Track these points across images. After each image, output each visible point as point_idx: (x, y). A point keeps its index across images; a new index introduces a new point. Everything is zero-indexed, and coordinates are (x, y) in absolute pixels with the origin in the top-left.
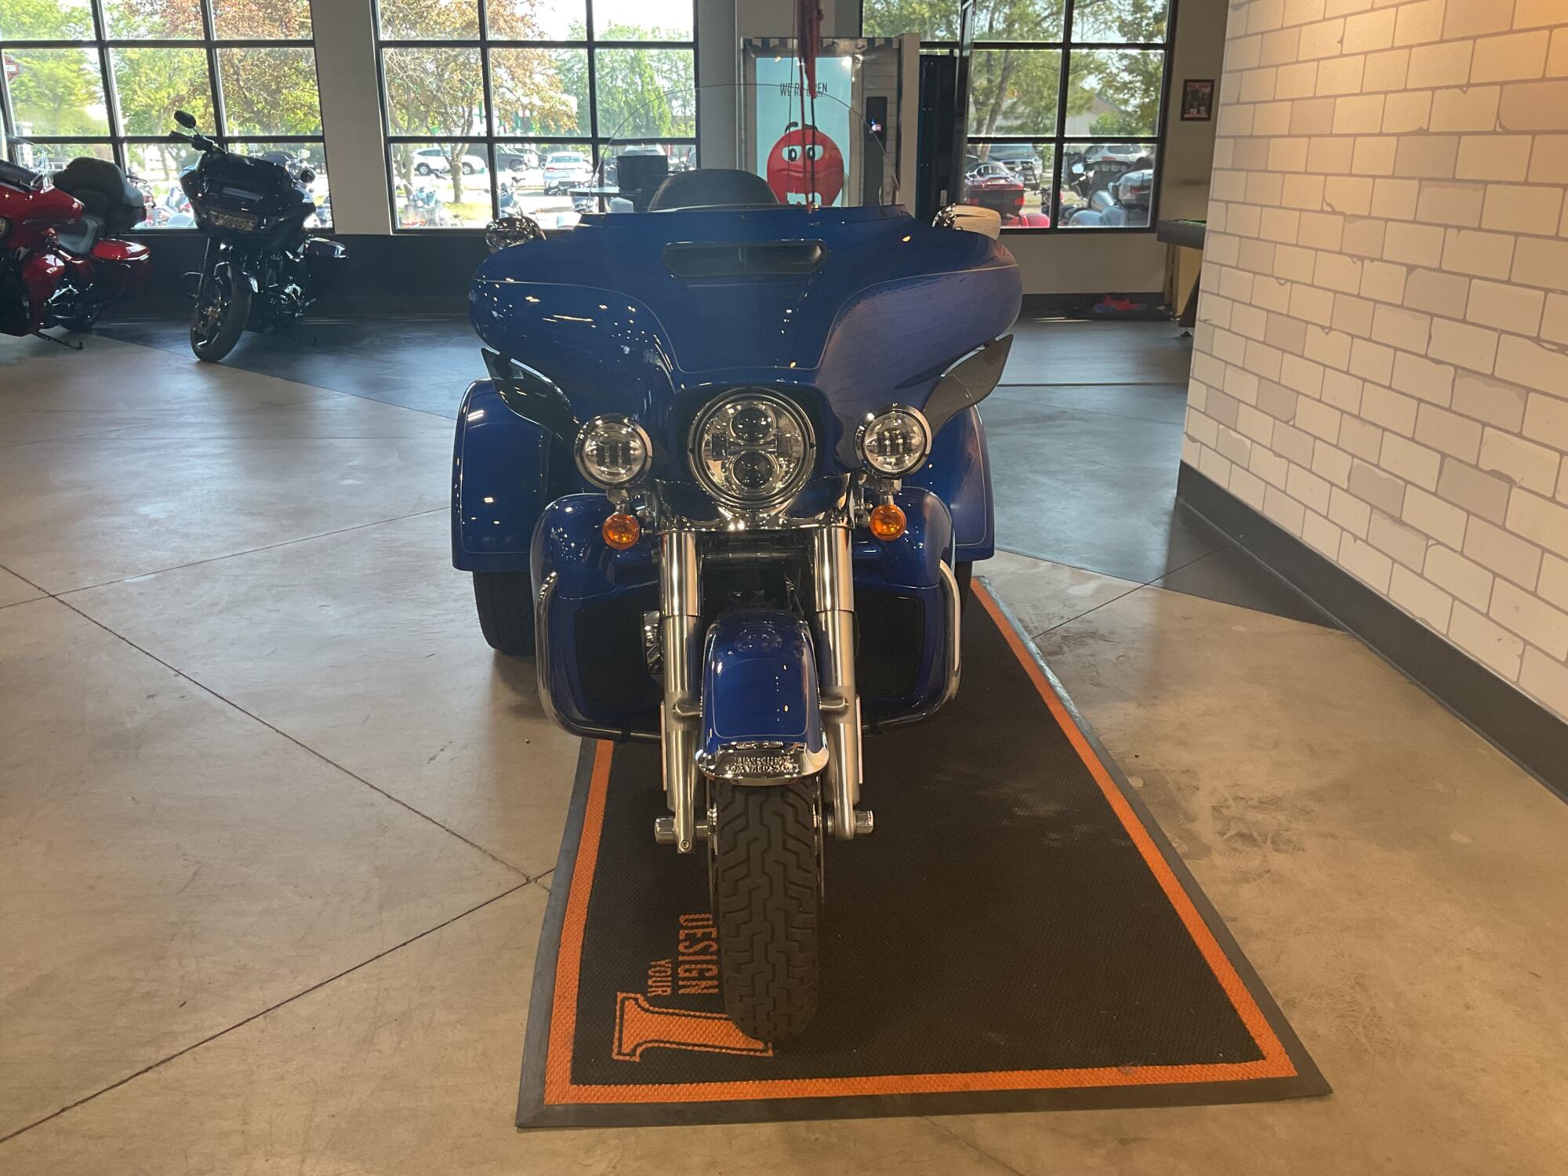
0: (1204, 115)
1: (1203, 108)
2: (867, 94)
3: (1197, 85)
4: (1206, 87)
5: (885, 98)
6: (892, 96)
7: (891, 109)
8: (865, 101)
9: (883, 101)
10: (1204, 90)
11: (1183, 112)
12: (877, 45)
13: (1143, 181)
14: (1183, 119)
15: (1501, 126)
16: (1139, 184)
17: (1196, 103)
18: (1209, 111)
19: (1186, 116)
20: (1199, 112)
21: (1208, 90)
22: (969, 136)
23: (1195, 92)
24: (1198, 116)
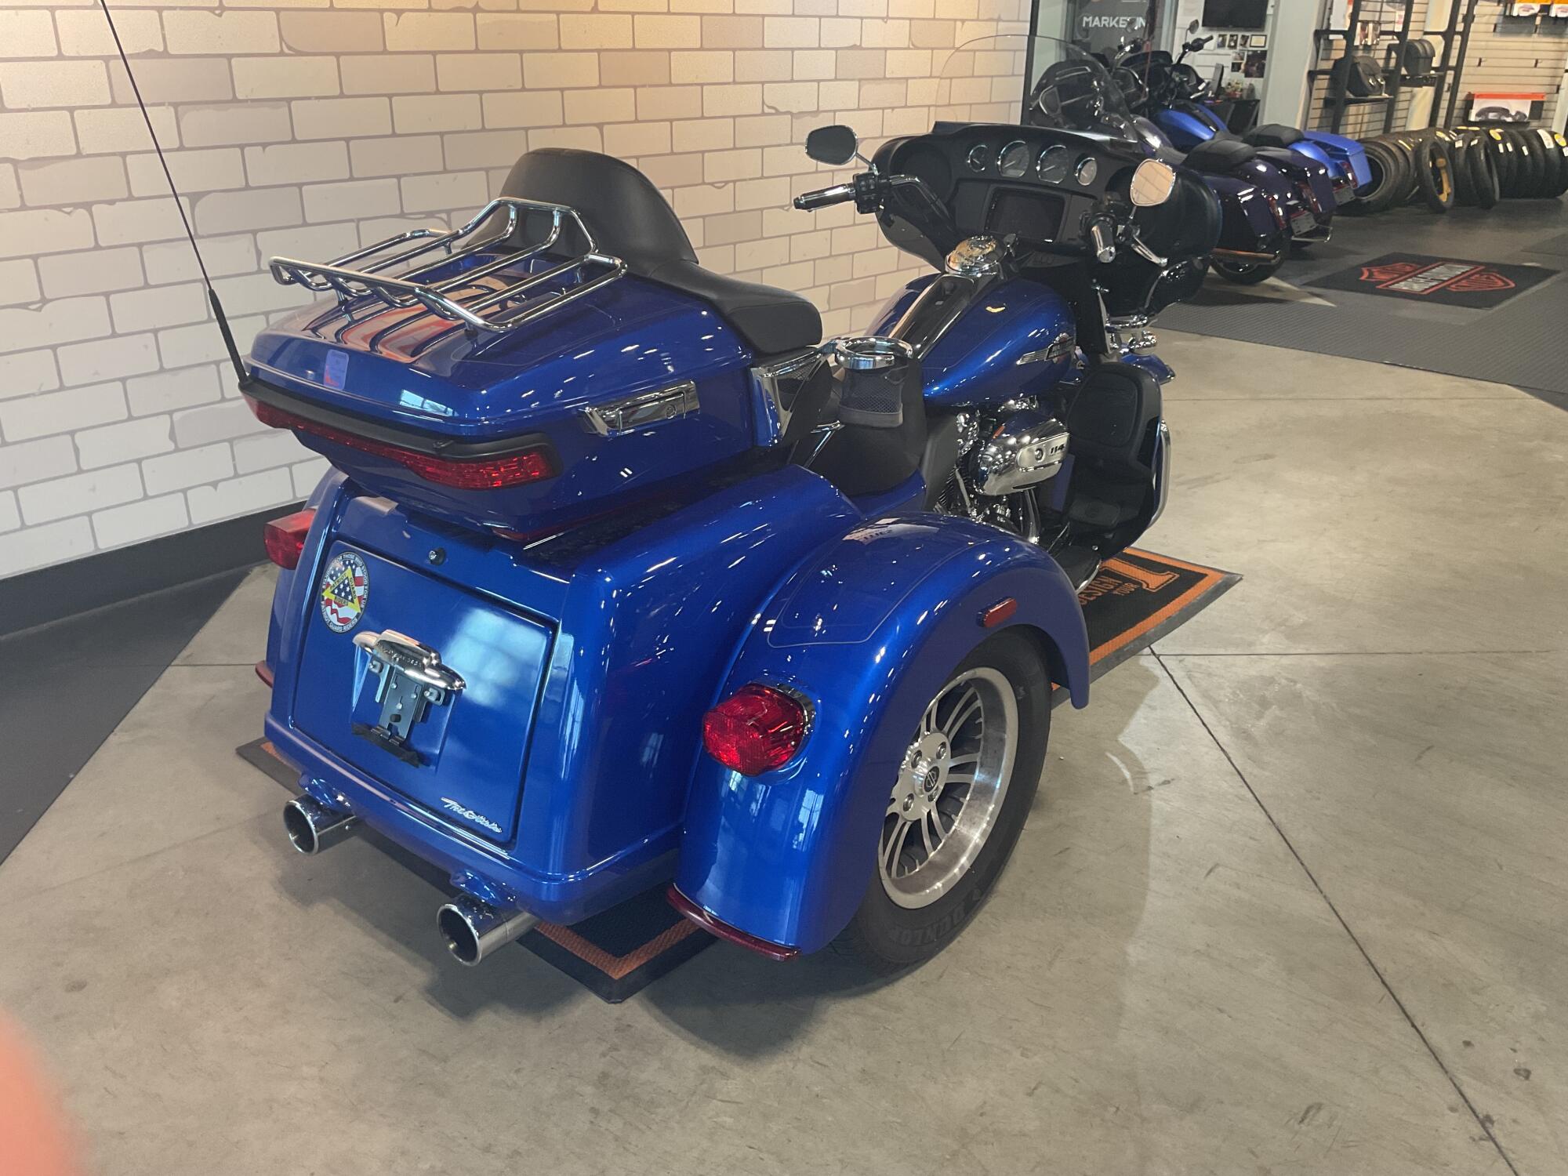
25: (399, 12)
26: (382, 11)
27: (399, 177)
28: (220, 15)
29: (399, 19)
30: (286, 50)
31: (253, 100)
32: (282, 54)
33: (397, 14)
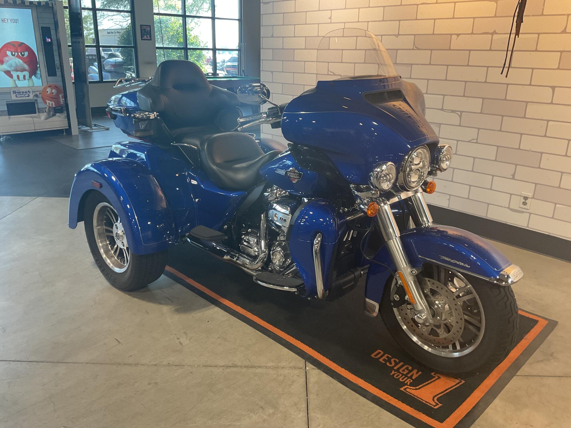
0: (149, 38)
1: (148, 36)
2: (41, 25)
3: (145, 27)
4: (148, 28)
5: (49, 28)
6: (52, 27)
7: (53, 32)
8: (40, 28)
9: (49, 29)
10: (147, 29)
11: (142, 37)
12: (42, 4)
13: (115, 62)
14: (142, 39)
15: (416, 47)
16: (114, 64)
17: (146, 34)
18: (150, 37)
19: (143, 38)
20: (147, 37)
21: (149, 29)
22: (86, 44)
23: (145, 30)
24: (147, 38)
25: (458, 35)
26: (451, 35)
27: (444, 95)
28: (397, 37)
29: (458, 38)
30: (415, 48)
31: (401, 64)
32: (413, 49)
33: (457, 35)
